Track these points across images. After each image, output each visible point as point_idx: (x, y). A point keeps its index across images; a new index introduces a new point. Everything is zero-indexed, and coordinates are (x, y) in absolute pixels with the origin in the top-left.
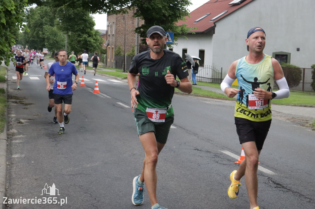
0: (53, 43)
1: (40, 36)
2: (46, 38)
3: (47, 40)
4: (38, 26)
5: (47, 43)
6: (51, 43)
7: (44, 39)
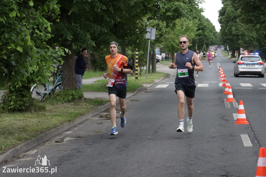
0: (249, 40)
1: (233, 33)
2: (240, 34)
3: (241, 37)
4: (230, 21)
5: (242, 41)
6: (246, 41)
7: (238, 35)
